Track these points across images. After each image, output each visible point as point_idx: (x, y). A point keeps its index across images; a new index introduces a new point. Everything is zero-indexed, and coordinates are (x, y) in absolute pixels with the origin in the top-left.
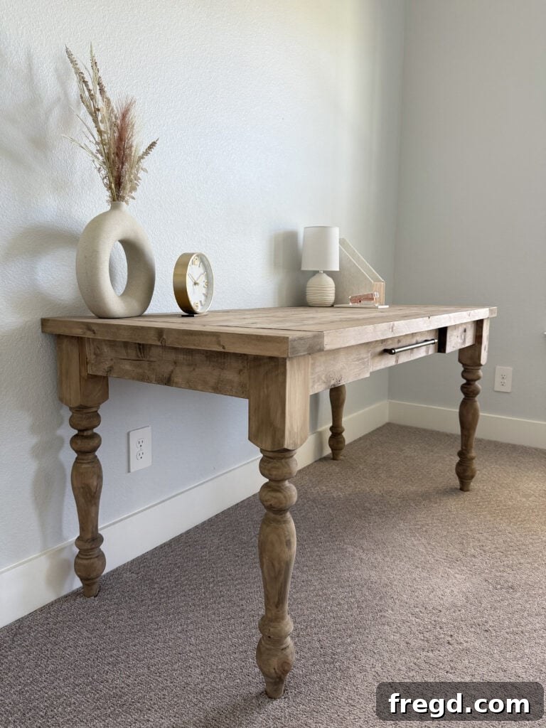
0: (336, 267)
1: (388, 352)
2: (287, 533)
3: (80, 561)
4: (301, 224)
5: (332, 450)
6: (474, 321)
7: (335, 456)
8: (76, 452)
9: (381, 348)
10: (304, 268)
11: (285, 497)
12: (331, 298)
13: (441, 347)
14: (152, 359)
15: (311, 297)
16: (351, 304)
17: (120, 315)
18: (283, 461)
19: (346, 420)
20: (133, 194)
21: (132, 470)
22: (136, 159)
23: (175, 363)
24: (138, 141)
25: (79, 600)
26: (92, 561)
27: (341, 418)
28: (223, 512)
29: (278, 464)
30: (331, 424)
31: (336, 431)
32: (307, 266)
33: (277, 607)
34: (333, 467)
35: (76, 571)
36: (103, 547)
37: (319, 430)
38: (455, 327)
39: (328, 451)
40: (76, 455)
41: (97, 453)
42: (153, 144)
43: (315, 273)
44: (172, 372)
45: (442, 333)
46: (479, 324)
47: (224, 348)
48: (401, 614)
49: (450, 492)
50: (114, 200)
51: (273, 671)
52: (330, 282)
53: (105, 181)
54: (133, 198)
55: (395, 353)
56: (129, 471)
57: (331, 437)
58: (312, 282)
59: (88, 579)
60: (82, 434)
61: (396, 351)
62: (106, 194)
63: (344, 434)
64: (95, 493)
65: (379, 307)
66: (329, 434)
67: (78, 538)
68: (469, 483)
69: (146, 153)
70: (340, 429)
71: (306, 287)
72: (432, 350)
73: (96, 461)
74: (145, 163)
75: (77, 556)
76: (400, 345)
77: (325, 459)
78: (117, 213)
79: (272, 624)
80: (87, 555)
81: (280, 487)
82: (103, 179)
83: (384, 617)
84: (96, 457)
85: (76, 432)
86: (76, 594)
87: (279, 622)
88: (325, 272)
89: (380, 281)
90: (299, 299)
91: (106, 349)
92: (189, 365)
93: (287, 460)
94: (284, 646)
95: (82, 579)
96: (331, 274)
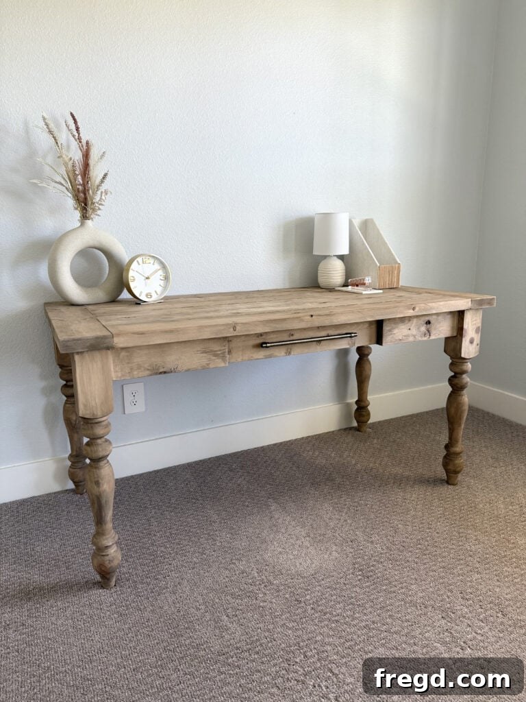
2: (96, 476)
3: (71, 470)
5: (357, 422)
7: (359, 428)
8: (66, 396)
11: (91, 451)
13: (380, 339)
15: (321, 278)
16: (350, 288)
17: (83, 303)
20: (99, 212)
21: (127, 412)
27: (365, 393)
30: (357, 399)
31: (362, 405)
35: (70, 476)
38: (403, 320)
40: (65, 398)
42: (105, 176)
46: (460, 315)
50: (83, 219)
52: (341, 266)
54: (99, 215)
56: (124, 413)
57: (356, 411)
58: (323, 266)
59: (78, 483)
60: (67, 384)
62: (77, 215)
64: (75, 425)
66: (355, 406)
68: (457, 476)
69: (102, 182)
70: (365, 403)
75: (70, 467)
76: (292, 338)
78: (83, 228)
85: (65, 382)
94: (104, 554)
95: (74, 482)
96: (341, 257)
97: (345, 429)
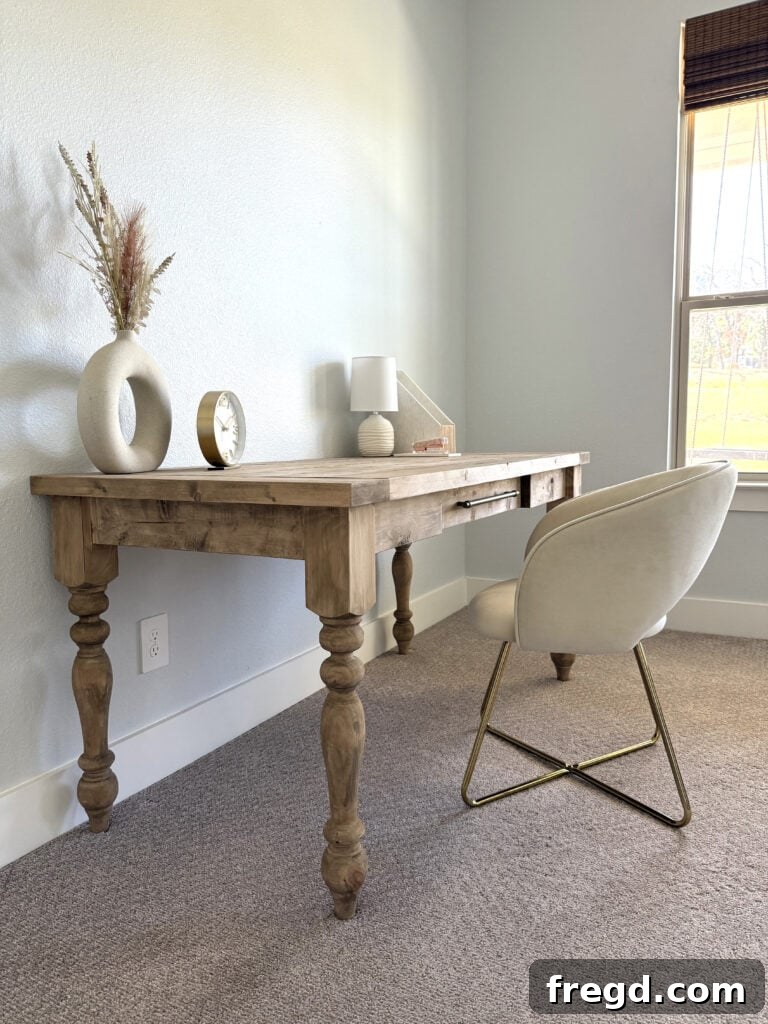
0: (393, 407)
1: (463, 505)
2: (355, 714)
3: (85, 786)
4: (348, 353)
5: (398, 641)
6: (563, 469)
7: (401, 650)
8: (79, 644)
9: (453, 501)
10: (352, 410)
11: (351, 672)
12: (389, 444)
13: (524, 500)
14: (180, 520)
15: (365, 445)
16: (414, 453)
18: (347, 629)
19: (413, 603)
21: (145, 670)
22: (148, 277)
23: (211, 523)
24: (151, 256)
25: (84, 836)
26: (102, 784)
27: (407, 600)
28: (261, 725)
29: (342, 634)
30: (395, 609)
31: (402, 617)
32: (358, 406)
33: (345, 805)
34: (400, 663)
35: (81, 798)
36: (114, 768)
37: (380, 616)
38: (540, 475)
39: (392, 643)
40: (77, 648)
41: (106, 646)
42: (169, 260)
43: (368, 414)
44: (206, 535)
45: (524, 483)
46: (568, 473)
47: (274, 500)
48: (492, 820)
49: (544, 682)
50: (121, 328)
51: (343, 883)
52: (387, 427)
53: (109, 304)
54: (145, 326)
55: (470, 507)
56: (141, 672)
57: (395, 625)
58: (365, 426)
59: (97, 809)
60: (85, 620)
61: (472, 503)
62: (110, 321)
63: (412, 620)
64: (104, 696)
65: (450, 455)
66: (394, 620)
67: (82, 756)
68: (568, 670)
69: (160, 270)
70: (406, 614)
71: (357, 433)
72: (513, 504)
73: (103, 657)
74: (158, 283)
75: (82, 780)
76: (476, 497)
77: (390, 653)
78: (125, 345)
79: (339, 827)
80: (94, 778)
81: (344, 660)
82: (107, 303)
83: (471, 824)
84: (104, 650)
85: (77, 619)
86: (79, 831)
87: (348, 824)
88: (380, 413)
89: (449, 424)
90: (350, 448)
91: (117, 512)
92: (229, 525)
93: (352, 628)
94: (355, 853)
95: (88, 809)
96: (388, 415)
97: (378, 657)
